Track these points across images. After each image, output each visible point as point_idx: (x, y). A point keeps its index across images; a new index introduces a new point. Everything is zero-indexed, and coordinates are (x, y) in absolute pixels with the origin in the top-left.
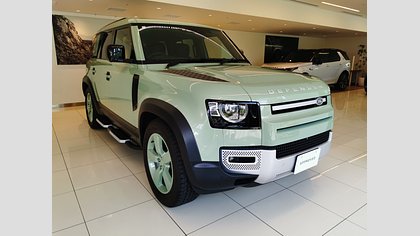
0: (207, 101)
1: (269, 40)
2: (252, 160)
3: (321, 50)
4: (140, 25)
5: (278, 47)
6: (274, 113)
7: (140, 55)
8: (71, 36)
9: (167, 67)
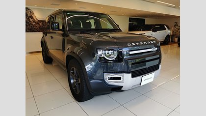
1: (130, 20)
3: (156, 25)
5: (135, 23)
8: (32, 18)
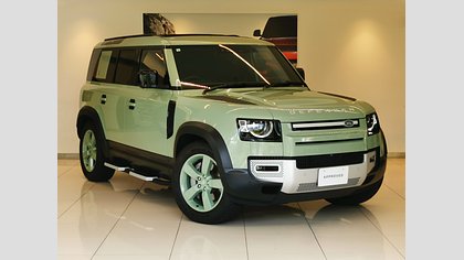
0: (238, 120)
2: (276, 169)
4: (174, 48)
6: (293, 129)
7: (176, 81)
9: (205, 93)
